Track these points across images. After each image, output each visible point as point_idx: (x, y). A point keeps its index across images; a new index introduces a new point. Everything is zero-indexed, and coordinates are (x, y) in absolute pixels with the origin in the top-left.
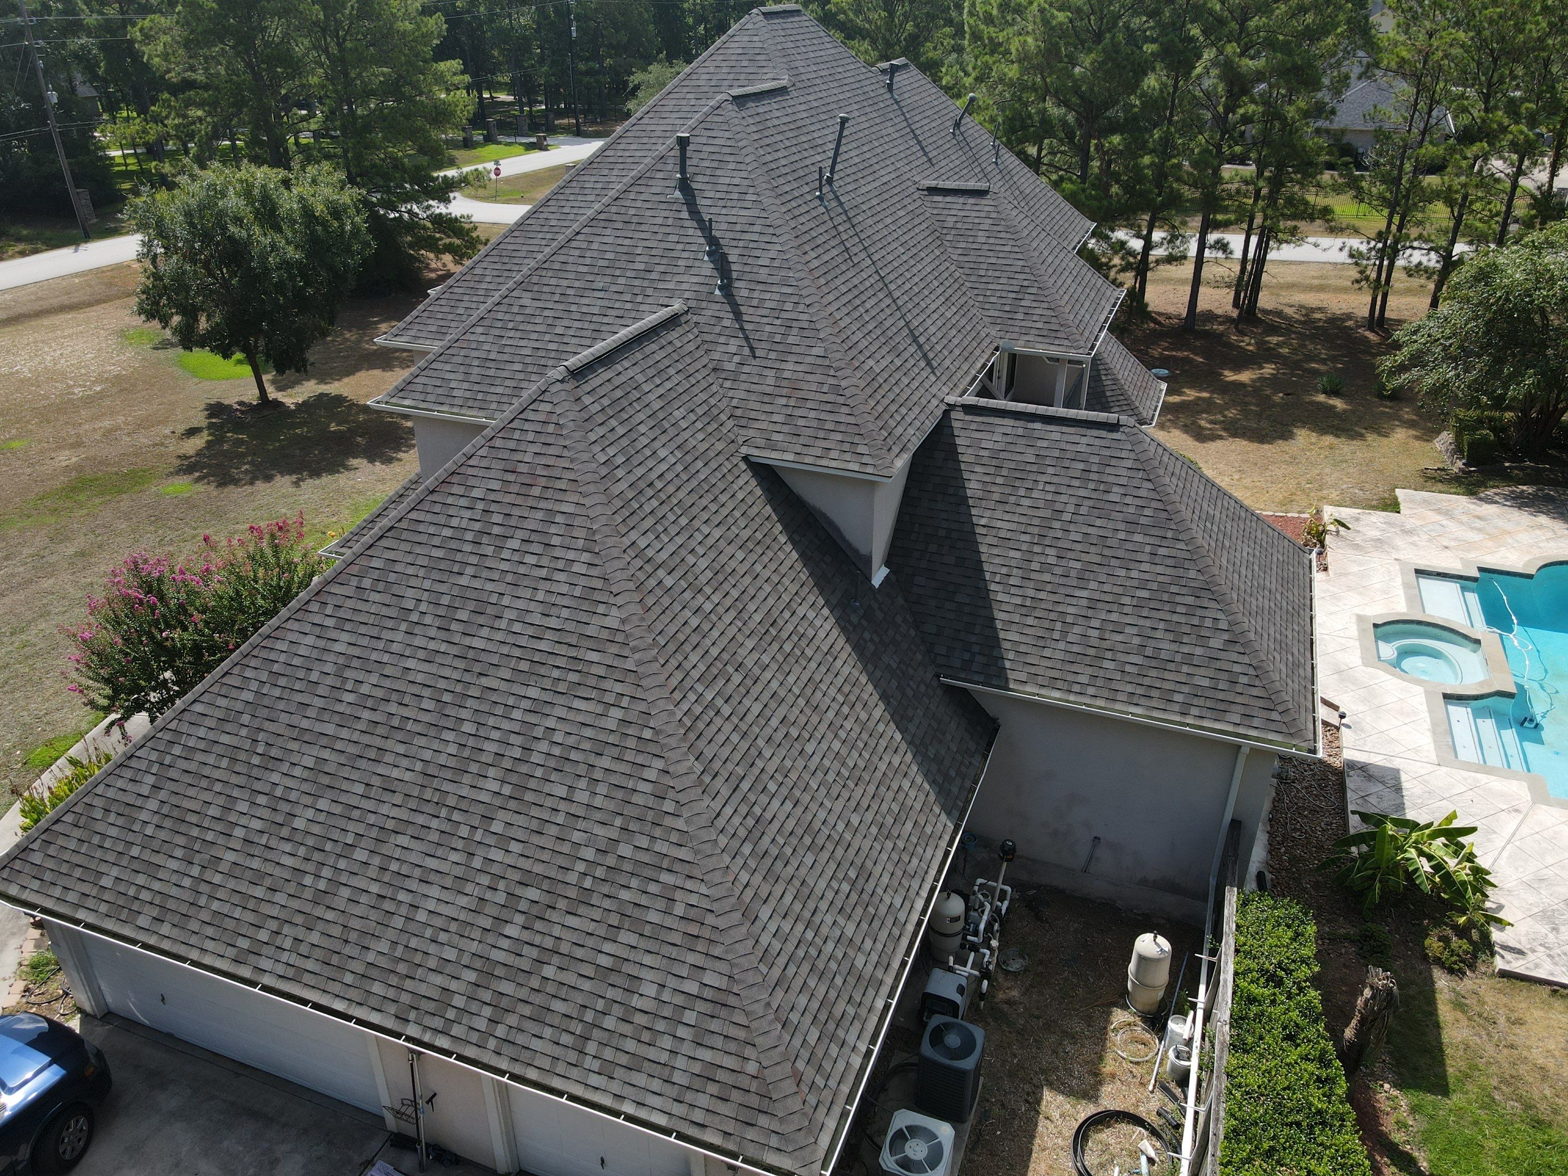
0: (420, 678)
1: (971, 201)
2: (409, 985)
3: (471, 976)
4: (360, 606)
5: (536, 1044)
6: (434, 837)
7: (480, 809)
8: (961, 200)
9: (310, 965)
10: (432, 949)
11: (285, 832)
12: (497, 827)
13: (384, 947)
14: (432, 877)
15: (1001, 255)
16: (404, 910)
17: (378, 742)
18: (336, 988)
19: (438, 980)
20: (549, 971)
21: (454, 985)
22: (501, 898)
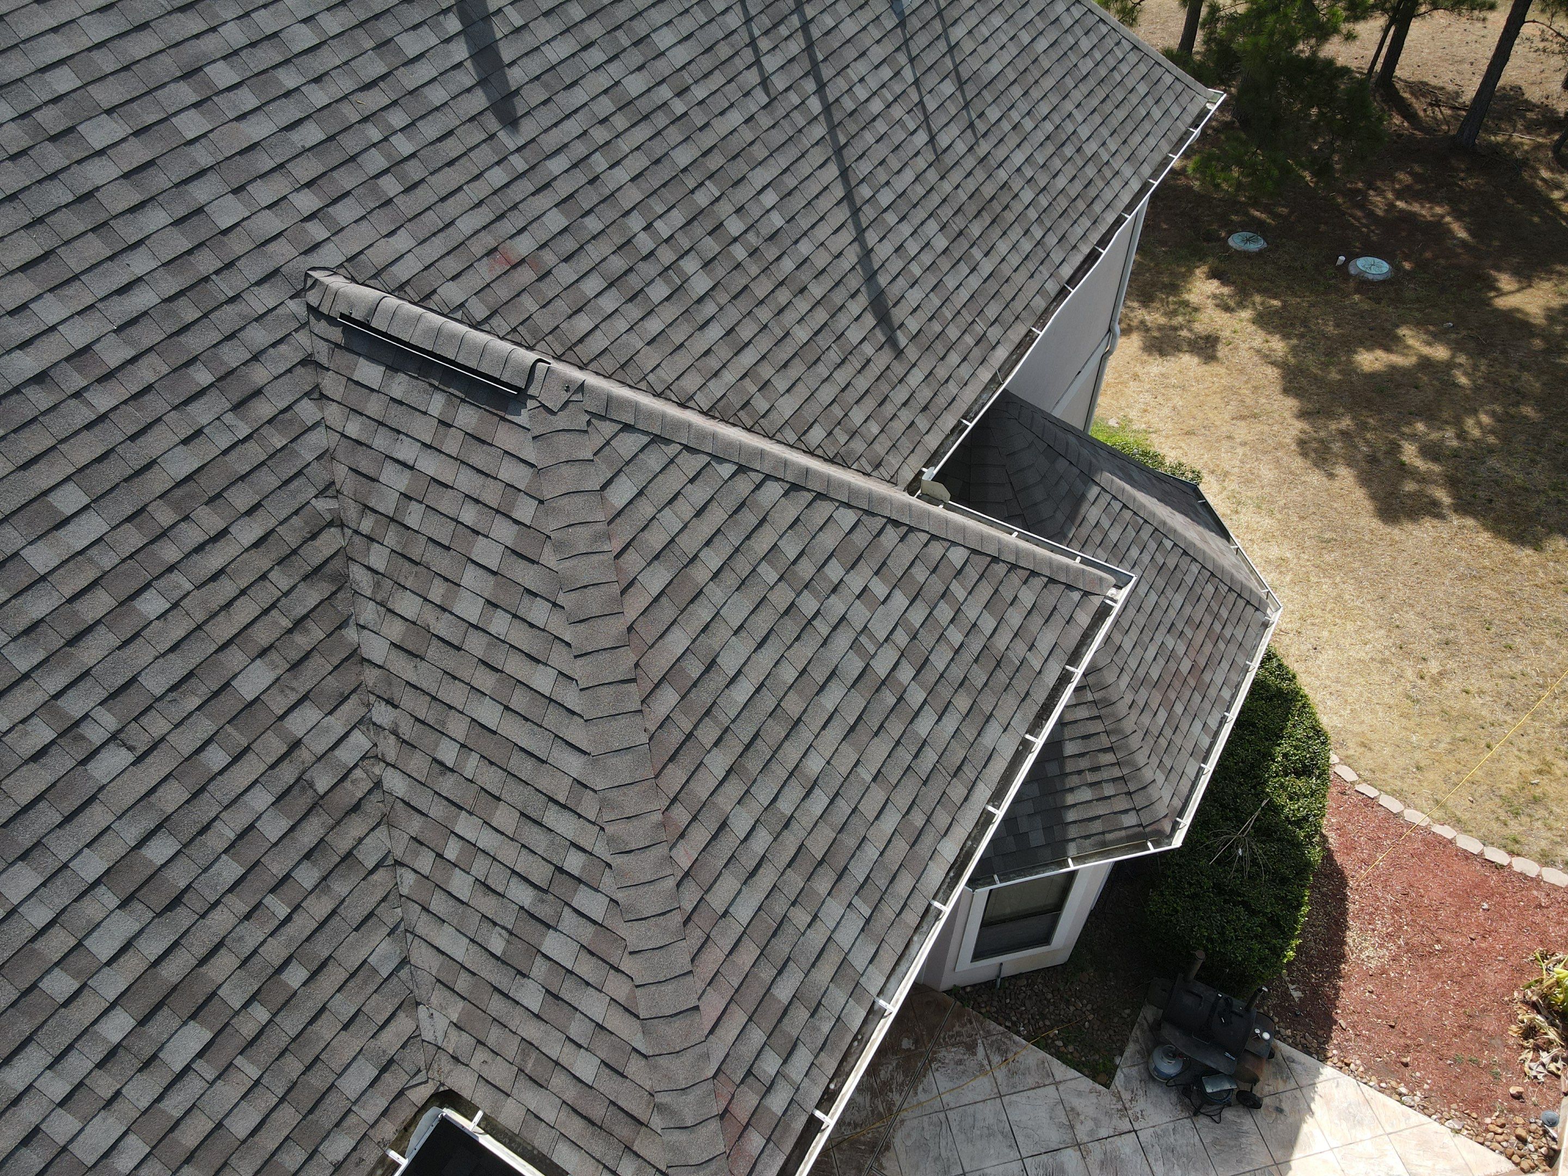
1: (468, 417)
8: (437, 404)
15: (519, 700)
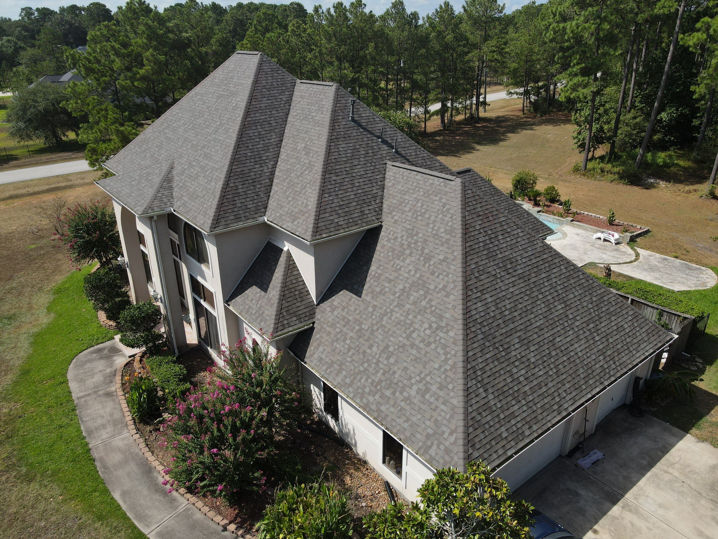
0: (517, 292)
2: (595, 373)
3: (601, 358)
4: (482, 283)
5: (624, 359)
6: (562, 332)
7: (563, 316)
9: (574, 394)
10: (589, 360)
11: (532, 366)
12: (571, 317)
13: (582, 371)
14: (572, 342)
16: (576, 357)
17: (526, 319)
18: (584, 392)
19: (597, 366)
20: (611, 340)
21: (601, 364)
22: (588, 333)
